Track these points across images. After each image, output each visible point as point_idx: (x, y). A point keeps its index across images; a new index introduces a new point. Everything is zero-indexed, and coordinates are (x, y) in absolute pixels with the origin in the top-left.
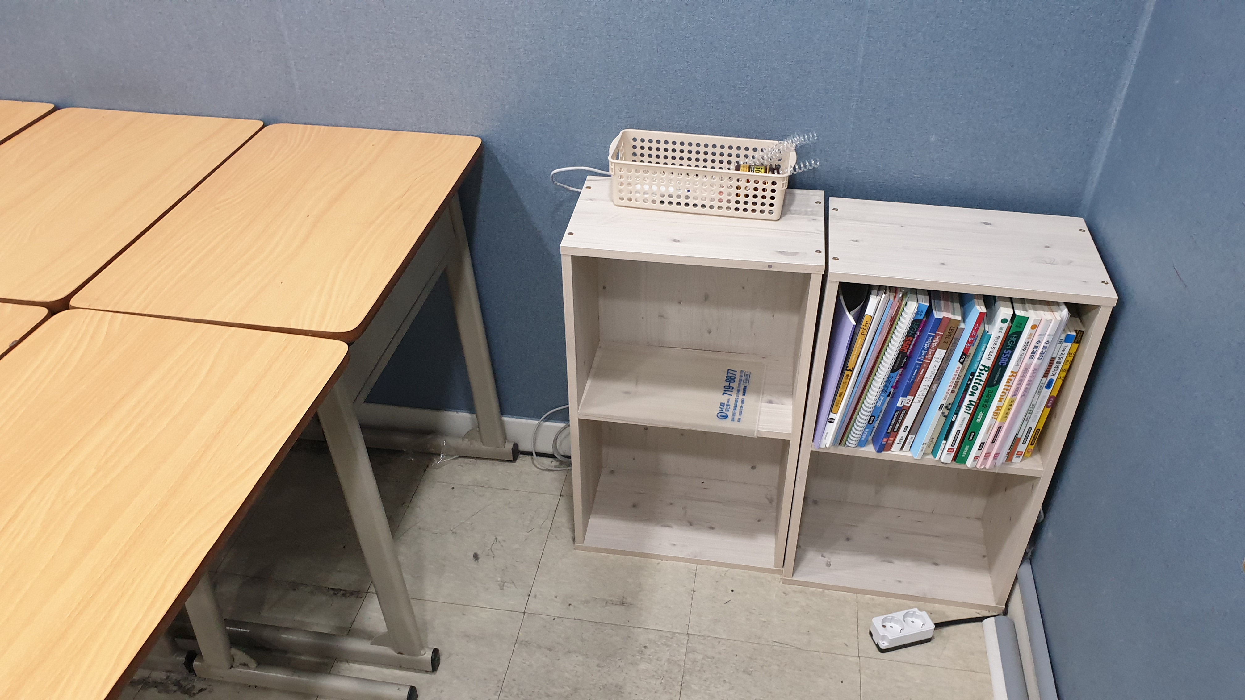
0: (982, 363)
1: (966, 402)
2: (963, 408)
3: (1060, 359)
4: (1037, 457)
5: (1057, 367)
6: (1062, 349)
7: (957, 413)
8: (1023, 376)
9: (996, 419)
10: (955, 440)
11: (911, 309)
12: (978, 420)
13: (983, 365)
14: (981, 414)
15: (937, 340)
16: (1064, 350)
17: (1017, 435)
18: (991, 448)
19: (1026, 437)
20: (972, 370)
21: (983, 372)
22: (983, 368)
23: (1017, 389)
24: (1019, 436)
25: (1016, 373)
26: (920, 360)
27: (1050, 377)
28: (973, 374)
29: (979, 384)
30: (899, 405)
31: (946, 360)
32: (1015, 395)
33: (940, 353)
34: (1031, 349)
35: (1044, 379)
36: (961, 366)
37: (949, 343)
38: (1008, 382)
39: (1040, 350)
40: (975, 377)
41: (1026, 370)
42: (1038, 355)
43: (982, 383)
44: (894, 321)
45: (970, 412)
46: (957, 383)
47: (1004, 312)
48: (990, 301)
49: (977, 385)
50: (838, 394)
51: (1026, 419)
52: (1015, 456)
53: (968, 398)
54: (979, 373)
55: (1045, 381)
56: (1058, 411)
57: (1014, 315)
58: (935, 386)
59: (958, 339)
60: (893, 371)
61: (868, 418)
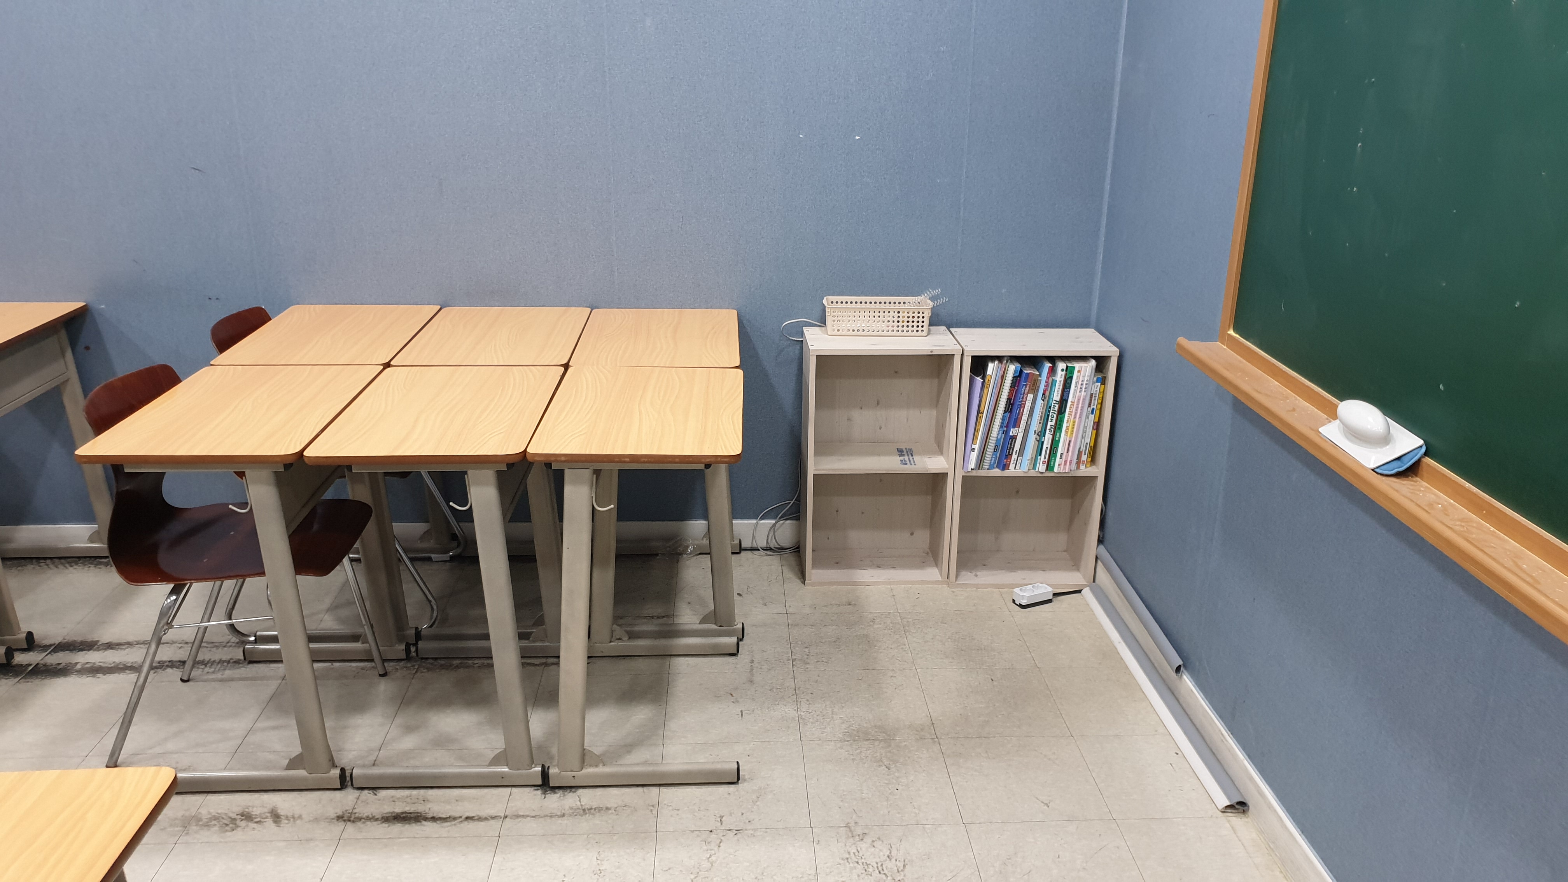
0: (1054, 399)
1: (1049, 427)
2: (1048, 431)
3: (1096, 394)
4: (1094, 467)
5: (1095, 400)
6: (1096, 387)
7: (1044, 436)
8: (1078, 404)
9: (1067, 435)
10: (1046, 454)
11: (1012, 368)
12: (1057, 439)
13: (1055, 400)
14: (1058, 434)
15: (1027, 388)
16: (1097, 388)
17: (1080, 448)
18: (1067, 457)
19: (1086, 450)
20: (1049, 405)
21: (1056, 405)
22: (1055, 402)
23: (1076, 414)
24: (1081, 450)
25: (1074, 402)
26: (1020, 402)
27: (1092, 407)
28: (1050, 407)
29: (1054, 413)
30: (1011, 434)
31: (1034, 401)
32: (1075, 418)
33: (1030, 397)
34: (1079, 386)
35: (1089, 408)
36: (1042, 402)
37: (1034, 389)
38: (1070, 409)
39: (1084, 386)
40: (1052, 409)
41: (1079, 400)
42: (1083, 389)
43: (1056, 412)
44: (1003, 377)
45: (1052, 433)
46: (1041, 416)
47: (1061, 366)
48: (1053, 359)
49: (1053, 414)
50: (976, 430)
51: (1083, 437)
52: (1081, 464)
53: (1049, 423)
54: (1054, 406)
55: (1090, 409)
56: (1100, 431)
57: (1067, 367)
58: (1030, 420)
59: (1039, 387)
60: (1005, 412)
61: (993, 448)
